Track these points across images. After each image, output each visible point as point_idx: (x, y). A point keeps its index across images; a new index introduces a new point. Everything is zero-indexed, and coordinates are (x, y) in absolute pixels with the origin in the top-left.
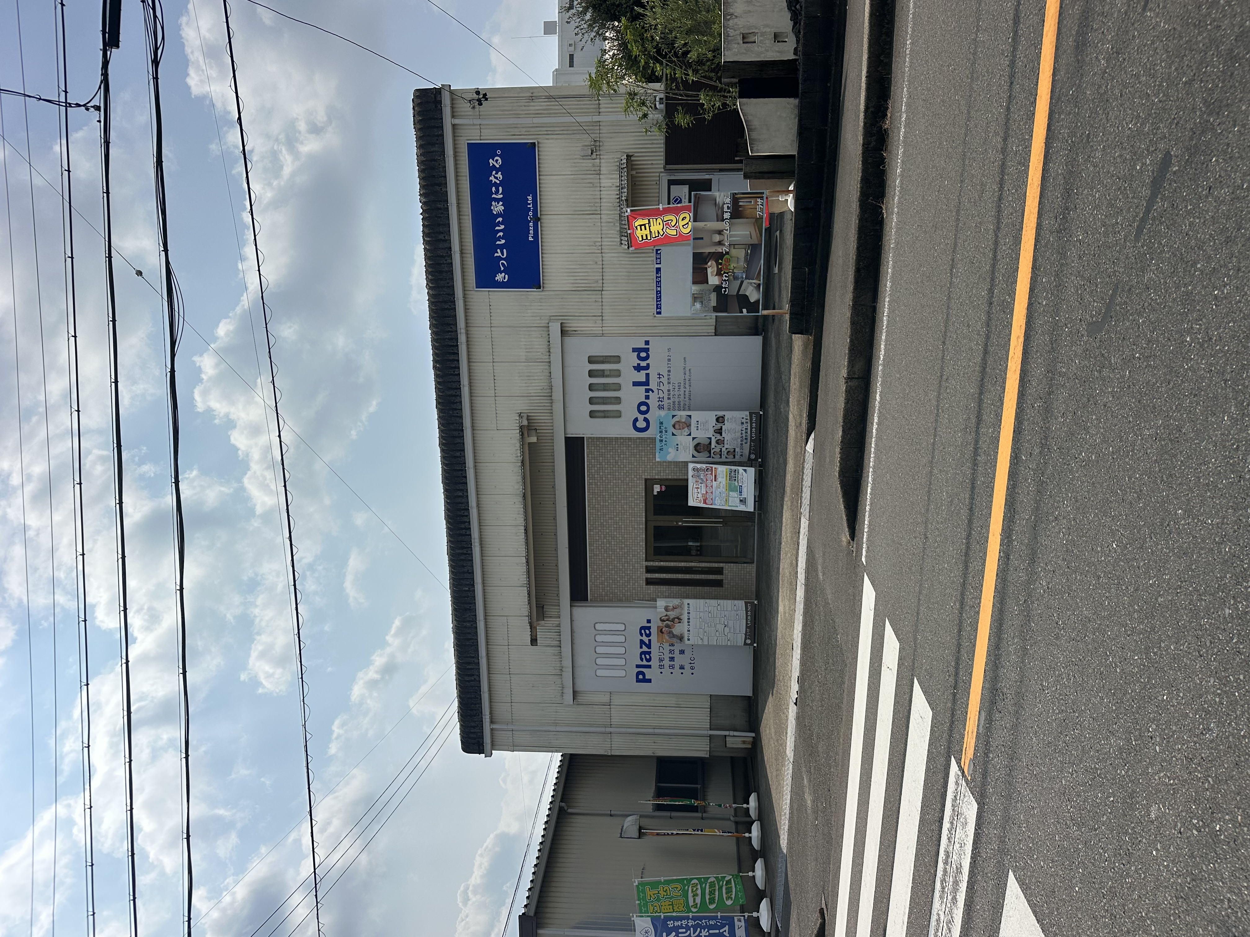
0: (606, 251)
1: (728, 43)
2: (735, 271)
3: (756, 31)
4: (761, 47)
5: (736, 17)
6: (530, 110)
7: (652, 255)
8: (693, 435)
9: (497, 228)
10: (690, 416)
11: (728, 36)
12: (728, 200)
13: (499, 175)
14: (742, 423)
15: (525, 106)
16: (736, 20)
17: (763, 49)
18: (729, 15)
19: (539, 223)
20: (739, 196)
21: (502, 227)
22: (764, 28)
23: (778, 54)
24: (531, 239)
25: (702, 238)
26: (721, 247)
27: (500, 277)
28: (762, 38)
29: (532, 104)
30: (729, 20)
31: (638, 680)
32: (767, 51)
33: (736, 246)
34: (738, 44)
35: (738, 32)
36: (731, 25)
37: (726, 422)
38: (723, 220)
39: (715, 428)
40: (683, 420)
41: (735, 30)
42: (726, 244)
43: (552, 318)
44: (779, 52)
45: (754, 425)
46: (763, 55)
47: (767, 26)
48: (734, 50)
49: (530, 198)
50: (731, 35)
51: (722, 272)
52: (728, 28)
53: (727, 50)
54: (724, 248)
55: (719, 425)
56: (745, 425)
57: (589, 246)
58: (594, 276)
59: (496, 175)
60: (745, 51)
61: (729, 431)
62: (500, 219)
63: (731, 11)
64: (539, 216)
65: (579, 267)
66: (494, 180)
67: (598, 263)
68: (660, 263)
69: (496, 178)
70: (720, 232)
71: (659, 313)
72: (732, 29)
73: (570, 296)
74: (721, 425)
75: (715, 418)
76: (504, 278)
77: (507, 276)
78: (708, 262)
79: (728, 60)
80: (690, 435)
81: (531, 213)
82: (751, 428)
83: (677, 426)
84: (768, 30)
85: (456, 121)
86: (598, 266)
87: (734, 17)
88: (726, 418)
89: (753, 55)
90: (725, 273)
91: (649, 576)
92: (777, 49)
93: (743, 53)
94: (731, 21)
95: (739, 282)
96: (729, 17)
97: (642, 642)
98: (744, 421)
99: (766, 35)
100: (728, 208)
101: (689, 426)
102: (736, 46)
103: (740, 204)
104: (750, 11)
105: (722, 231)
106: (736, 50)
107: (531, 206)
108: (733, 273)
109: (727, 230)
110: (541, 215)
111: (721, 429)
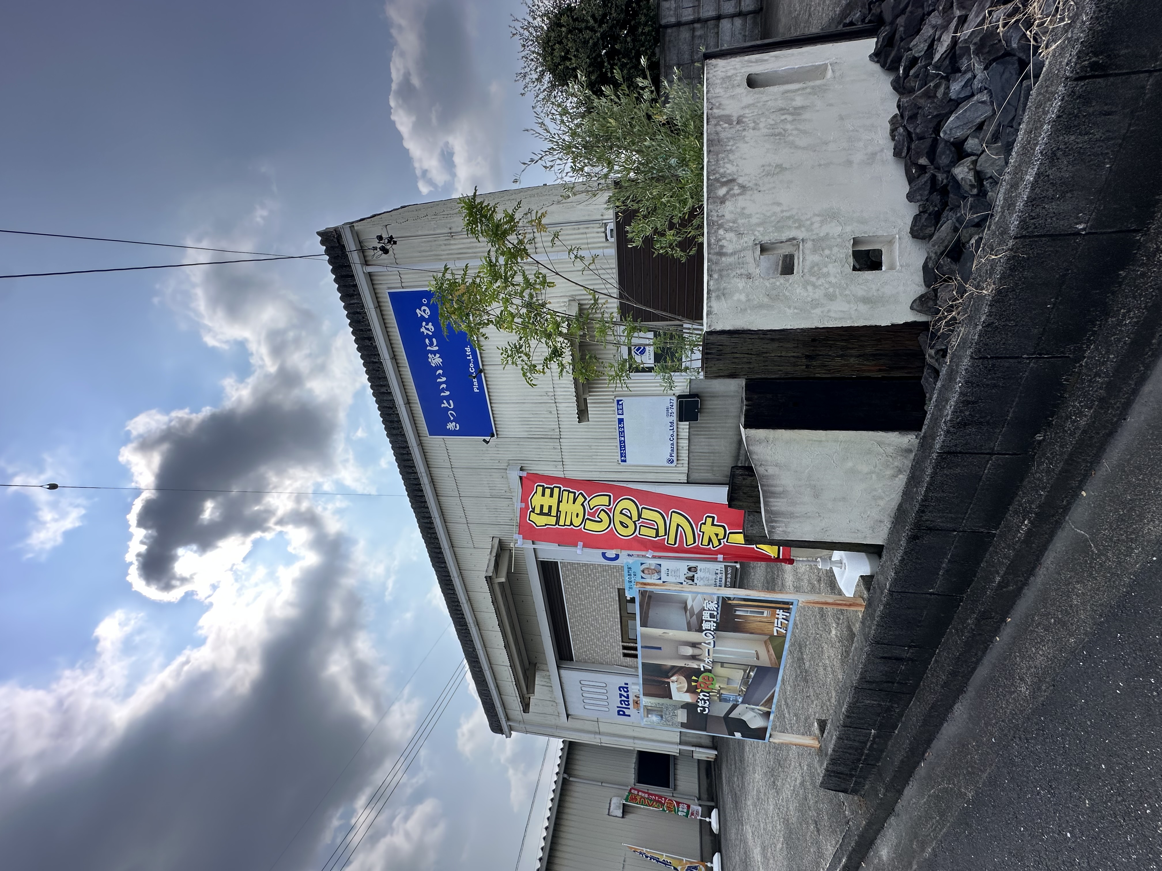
0: (560, 401)
1: (721, 276)
2: (721, 692)
3: (800, 234)
4: (815, 286)
5: (743, 187)
6: (452, 250)
7: (613, 405)
8: (663, 580)
9: (439, 380)
10: (660, 565)
11: (721, 254)
12: (713, 606)
13: (430, 326)
14: (717, 574)
15: (445, 245)
16: (741, 202)
17: (819, 294)
18: (724, 184)
19: (482, 374)
20: (735, 602)
21: (444, 379)
22: (822, 222)
23: (863, 308)
24: (476, 390)
25: (660, 648)
26: (698, 662)
27: (451, 426)
28: (816, 258)
29: (452, 242)
30: (723, 201)
31: (619, 714)
32: (831, 297)
33: (725, 665)
34: (749, 276)
35: (748, 240)
36: (728, 216)
37: (698, 571)
38: (700, 630)
39: (686, 576)
40: (653, 568)
41: (740, 235)
42: (707, 660)
43: (511, 462)
44: (866, 300)
45: (729, 576)
46: (818, 311)
47: (831, 216)
48: (736, 297)
49: (468, 349)
50: (729, 248)
51: (699, 691)
52: (721, 226)
53: (718, 297)
54: (702, 665)
55: (691, 574)
56: (719, 576)
57: (541, 396)
58: (550, 425)
59: (427, 327)
60: (766, 300)
61: (702, 579)
62: (440, 372)
63: (729, 169)
64: (481, 367)
65: (532, 416)
66: (426, 332)
67: (553, 413)
68: (623, 414)
69: (428, 329)
70: (694, 645)
71: (625, 461)
72: (731, 230)
73: (527, 443)
74: (693, 573)
75: (687, 568)
76: (456, 427)
77: (457, 425)
78: (672, 676)
79: (719, 328)
80: (660, 579)
81: (472, 365)
82: (726, 578)
83: (646, 572)
84: (834, 229)
85: (369, 269)
86: (553, 416)
87: (736, 190)
88: (698, 569)
89: (789, 312)
90: (702, 691)
91: (626, 651)
92: (860, 293)
93: (761, 306)
94: (729, 205)
95: (730, 705)
96: (722, 191)
97: (621, 695)
98: (719, 572)
99: (830, 248)
100: (712, 616)
101: (659, 572)
102: (741, 284)
103: (738, 613)
104: (781, 168)
105: (700, 644)
106: (743, 297)
107: (471, 358)
108: (719, 692)
109: (709, 644)
110: (483, 365)
111: (693, 576)
